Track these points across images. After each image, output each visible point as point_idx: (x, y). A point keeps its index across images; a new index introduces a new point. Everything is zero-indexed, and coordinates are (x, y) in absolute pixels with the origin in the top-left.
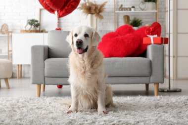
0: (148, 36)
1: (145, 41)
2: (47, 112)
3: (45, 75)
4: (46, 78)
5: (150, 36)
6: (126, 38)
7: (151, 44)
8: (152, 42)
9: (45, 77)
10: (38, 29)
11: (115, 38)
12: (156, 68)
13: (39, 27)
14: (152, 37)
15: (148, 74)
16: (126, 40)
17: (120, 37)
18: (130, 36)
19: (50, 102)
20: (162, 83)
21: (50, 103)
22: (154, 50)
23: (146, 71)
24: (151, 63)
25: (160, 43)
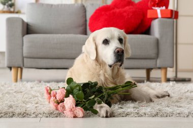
0: (154, 8)
1: (150, 14)
2: (30, 96)
3: (24, 55)
4: (25, 59)
5: (156, 8)
6: (125, 12)
7: (157, 18)
8: (159, 16)
9: (23, 58)
10: (12, 10)
11: (112, 11)
12: (165, 48)
13: (13, 7)
14: (158, 10)
15: (153, 55)
16: (125, 14)
17: (117, 10)
18: (130, 9)
19: (32, 86)
20: (171, 67)
21: (32, 88)
22: (162, 25)
23: (152, 52)
24: (157, 42)
25: (169, 16)
